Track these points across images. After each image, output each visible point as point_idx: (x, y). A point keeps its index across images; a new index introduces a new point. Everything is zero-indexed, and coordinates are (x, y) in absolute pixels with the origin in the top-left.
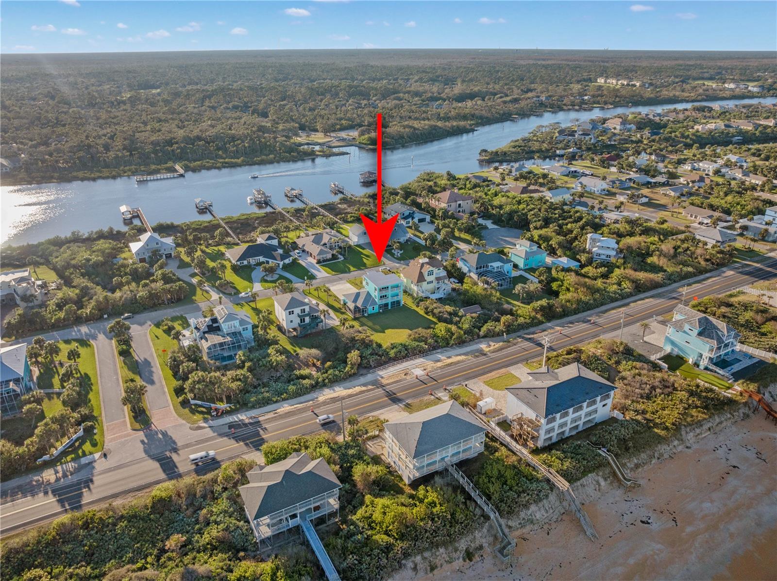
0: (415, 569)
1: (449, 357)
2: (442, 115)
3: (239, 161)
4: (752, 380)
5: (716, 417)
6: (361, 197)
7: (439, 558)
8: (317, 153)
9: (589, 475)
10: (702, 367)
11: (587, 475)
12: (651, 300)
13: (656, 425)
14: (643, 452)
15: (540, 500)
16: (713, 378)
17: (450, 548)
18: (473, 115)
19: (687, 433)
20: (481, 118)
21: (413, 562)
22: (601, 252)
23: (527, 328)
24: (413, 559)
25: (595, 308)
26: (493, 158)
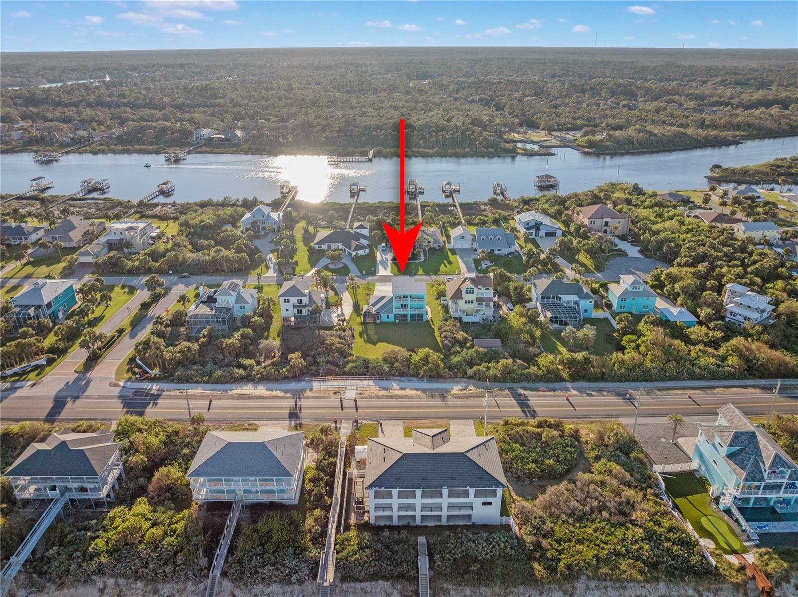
0: (102, 591)
1: (402, 389)
2: (707, 123)
3: (431, 151)
4: (784, 555)
5: (662, 585)
6: (515, 201)
7: (133, 591)
8: (519, 151)
9: (380, 582)
10: (721, 507)
11: (377, 580)
12: (758, 391)
13: (542, 559)
14: (486, 585)
15: (290, 582)
16: (724, 529)
17: (150, 587)
18: (749, 125)
19: (588, 588)
20: (760, 129)
21: (105, 583)
22: (737, 310)
23: (534, 381)
24: (106, 579)
25: (656, 380)
26: (727, 177)
